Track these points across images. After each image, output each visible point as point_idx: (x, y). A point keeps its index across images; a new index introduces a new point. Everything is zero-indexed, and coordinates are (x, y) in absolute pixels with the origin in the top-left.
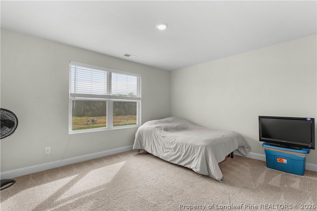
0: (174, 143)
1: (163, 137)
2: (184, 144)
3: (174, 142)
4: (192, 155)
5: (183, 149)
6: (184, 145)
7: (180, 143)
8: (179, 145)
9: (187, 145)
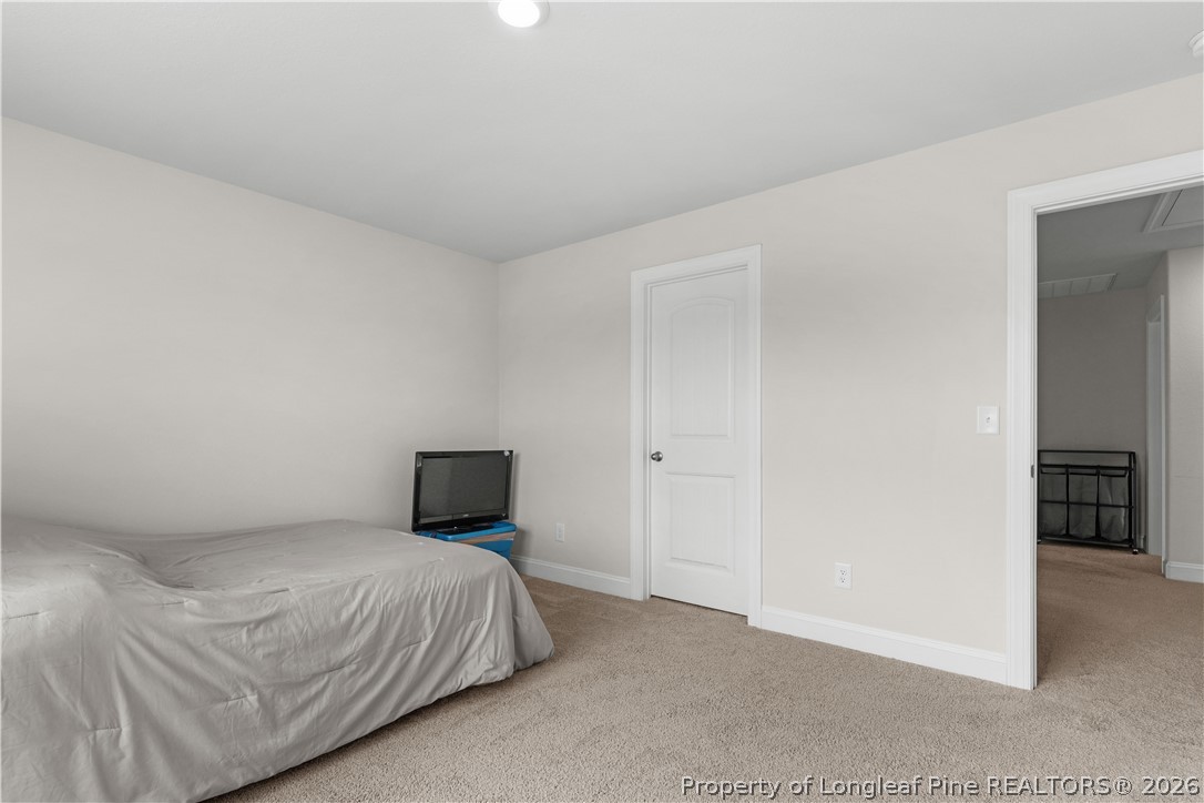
0: (364, 622)
1: (259, 623)
2: (426, 596)
3: (358, 619)
4: (462, 629)
5: (422, 623)
6: (422, 604)
7: (399, 607)
8: (397, 615)
9: (440, 595)
